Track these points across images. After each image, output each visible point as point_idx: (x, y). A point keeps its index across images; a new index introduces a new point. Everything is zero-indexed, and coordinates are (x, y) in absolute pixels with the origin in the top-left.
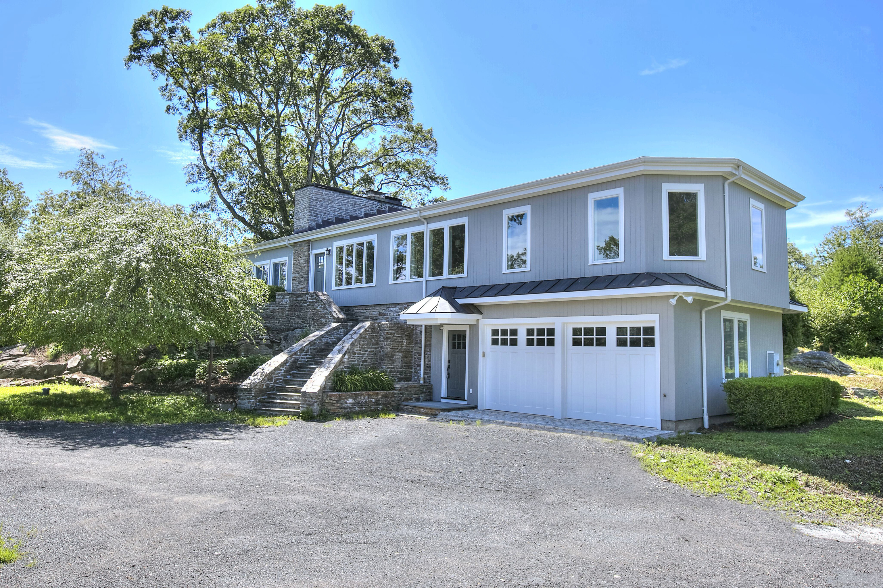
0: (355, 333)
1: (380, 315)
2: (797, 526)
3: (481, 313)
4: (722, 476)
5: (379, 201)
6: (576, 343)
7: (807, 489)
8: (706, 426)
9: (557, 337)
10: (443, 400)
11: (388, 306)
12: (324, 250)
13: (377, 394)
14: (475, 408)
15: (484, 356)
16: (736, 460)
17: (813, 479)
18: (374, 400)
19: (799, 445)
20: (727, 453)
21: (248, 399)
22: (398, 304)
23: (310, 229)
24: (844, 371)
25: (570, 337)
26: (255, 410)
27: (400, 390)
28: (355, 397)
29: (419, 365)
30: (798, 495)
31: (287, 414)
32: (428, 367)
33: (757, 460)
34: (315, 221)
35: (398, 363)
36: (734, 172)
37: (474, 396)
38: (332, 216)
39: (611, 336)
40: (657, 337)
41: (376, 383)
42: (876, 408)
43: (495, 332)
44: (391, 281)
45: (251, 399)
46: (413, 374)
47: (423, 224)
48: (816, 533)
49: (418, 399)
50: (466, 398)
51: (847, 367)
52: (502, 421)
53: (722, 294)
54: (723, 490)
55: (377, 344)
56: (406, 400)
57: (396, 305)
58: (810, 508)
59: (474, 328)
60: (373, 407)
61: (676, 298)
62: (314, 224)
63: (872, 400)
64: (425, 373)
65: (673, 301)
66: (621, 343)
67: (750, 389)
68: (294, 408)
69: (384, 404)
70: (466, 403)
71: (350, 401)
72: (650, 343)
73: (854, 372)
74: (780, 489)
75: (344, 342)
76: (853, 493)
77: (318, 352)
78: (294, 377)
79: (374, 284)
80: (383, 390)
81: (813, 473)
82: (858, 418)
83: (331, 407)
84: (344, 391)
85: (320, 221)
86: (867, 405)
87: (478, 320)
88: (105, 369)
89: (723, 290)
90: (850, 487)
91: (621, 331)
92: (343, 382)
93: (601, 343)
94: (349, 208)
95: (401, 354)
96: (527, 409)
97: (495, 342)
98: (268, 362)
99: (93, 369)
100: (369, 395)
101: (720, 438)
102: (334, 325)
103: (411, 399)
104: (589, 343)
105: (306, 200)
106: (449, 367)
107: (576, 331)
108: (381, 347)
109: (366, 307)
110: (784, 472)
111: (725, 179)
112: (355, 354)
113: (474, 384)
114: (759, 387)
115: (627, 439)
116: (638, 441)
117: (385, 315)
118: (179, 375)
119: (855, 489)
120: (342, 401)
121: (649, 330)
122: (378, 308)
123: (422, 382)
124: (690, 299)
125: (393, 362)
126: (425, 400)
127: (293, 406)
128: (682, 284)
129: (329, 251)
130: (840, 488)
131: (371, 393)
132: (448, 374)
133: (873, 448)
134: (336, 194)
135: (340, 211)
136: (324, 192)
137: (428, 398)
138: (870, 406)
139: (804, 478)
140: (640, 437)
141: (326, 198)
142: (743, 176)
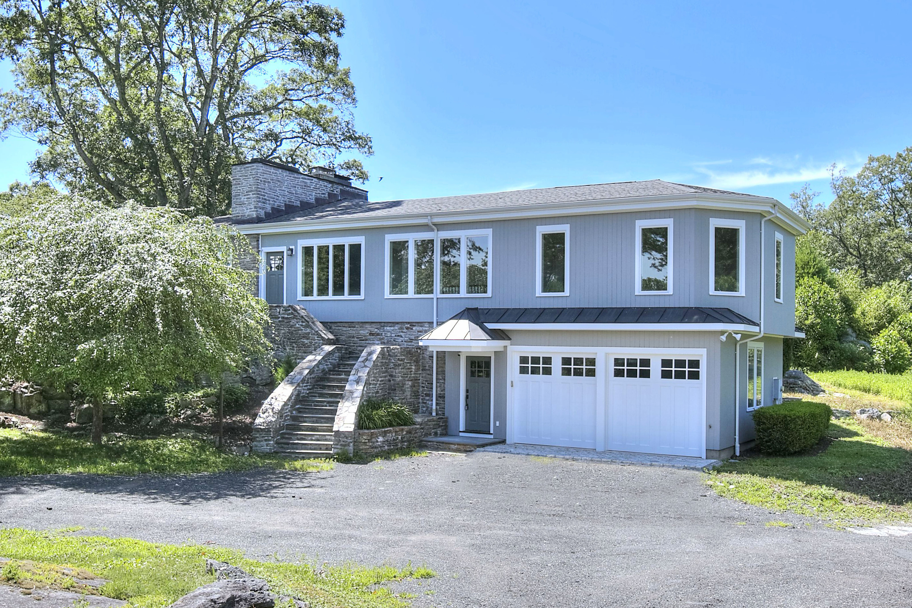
0: (367, 360)
1: (371, 334)
2: (849, 529)
3: (510, 339)
4: (783, 496)
5: (330, 182)
6: (619, 373)
7: (843, 502)
8: (738, 454)
9: (599, 367)
10: (461, 434)
11: (382, 324)
12: (284, 249)
13: (402, 430)
14: (503, 442)
15: (512, 386)
16: (788, 483)
17: (847, 495)
18: (400, 437)
19: (822, 468)
20: (778, 478)
21: (266, 440)
22: (398, 323)
23: (259, 220)
24: (815, 390)
25: (612, 368)
26: (276, 453)
27: (421, 425)
28: (385, 434)
29: (430, 395)
30: (841, 507)
31: (317, 456)
32: (441, 397)
33: (803, 482)
34: (263, 208)
35: (408, 393)
36: (771, 210)
37: (502, 429)
38: (280, 203)
39: (656, 368)
40: (703, 370)
41: (399, 417)
42: (852, 428)
43: (524, 360)
44: (387, 294)
45: (270, 440)
46: (420, 405)
47: (433, 230)
48: (863, 532)
49: (436, 434)
50: (492, 432)
51: (817, 386)
52: (553, 456)
53: (756, 329)
54: (788, 507)
55: (386, 372)
56: (426, 435)
57: (394, 324)
58: (851, 516)
59: (501, 355)
60: (400, 445)
61: (726, 335)
62: (262, 214)
63: (847, 421)
64: (437, 404)
65: (723, 338)
66: (666, 375)
67: (778, 419)
68: (320, 449)
69: (408, 441)
70: (492, 437)
71: (381, 439)
72: (695, 376)
73: (824, 391)
74: (827, 503)
75: (357, 371)
76: (873, 503)
77: (317, 381)
78: (300, 412)
79: (362, 297)
80: (405, 425)
81: (845, 490)
82: (842, 439)
83: (364, 447)
84: (374, 429)
85: (269, 209)
86: (844, 426)
87: (505, 347)
88: (29, 406)
89: (758, 325)
90: (871, 499)
91: (666, 363)
92: (370, 418)
93: (645, 374)
94: (300, 191)
95: (410, 383)
96: (563, 442)
97: (523, 370)
98: (272, 395)
99: (9, 405)
100: (396, 432)
101: (758, 463)
102: (328, 348)
103: (430, 434)
104: (632, 374)
105: (251, 181)
106: (467, 397)
107: (618, 362)
108: (391, 376)
109: (351, 324)
110: (824, 490)
111: (761, 215)
112: (370, 384)
113: (502, 416)
114: (785, 416)
115: (685, 468)
116: (698, 470)
117: (378, 335)
118: (144, 413)
119: (874, 499)
120: (373, 440)
121: (695, 364)
122: (367, 326)
123: (434, 414)
124: (738, 337)
125: (404, 391)
126: (442, 435)
127: (319, 447)
128: (733, 322)
129: (292, 250)
130: (865, 500)
131: (397, 429)
132: (467, 405)
133: (873, 467)
134: (286, 173)
135: (290, 196)
136: (272, 170)
137: (444, 432)
138: (848, 427)
139: (840, 493)
140: (699, 466)
141: (275, 178)
142: (778, 215)
